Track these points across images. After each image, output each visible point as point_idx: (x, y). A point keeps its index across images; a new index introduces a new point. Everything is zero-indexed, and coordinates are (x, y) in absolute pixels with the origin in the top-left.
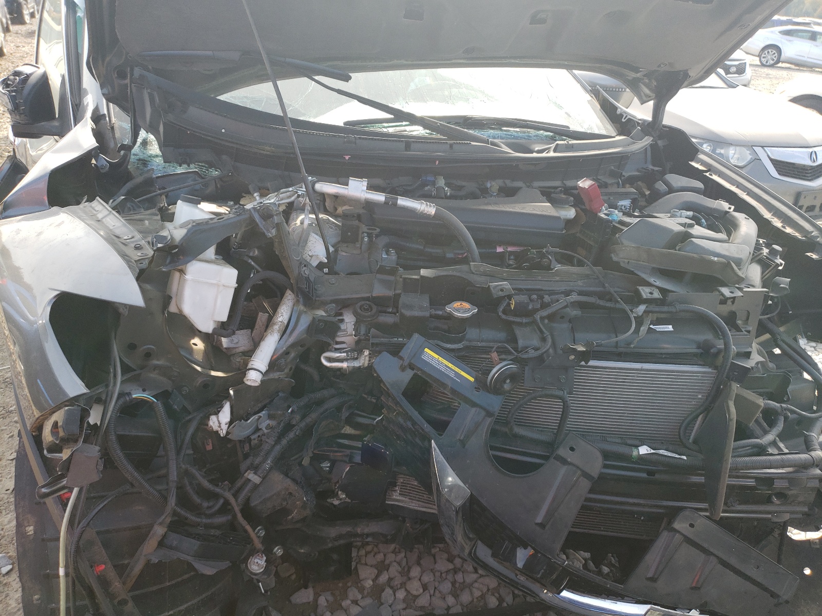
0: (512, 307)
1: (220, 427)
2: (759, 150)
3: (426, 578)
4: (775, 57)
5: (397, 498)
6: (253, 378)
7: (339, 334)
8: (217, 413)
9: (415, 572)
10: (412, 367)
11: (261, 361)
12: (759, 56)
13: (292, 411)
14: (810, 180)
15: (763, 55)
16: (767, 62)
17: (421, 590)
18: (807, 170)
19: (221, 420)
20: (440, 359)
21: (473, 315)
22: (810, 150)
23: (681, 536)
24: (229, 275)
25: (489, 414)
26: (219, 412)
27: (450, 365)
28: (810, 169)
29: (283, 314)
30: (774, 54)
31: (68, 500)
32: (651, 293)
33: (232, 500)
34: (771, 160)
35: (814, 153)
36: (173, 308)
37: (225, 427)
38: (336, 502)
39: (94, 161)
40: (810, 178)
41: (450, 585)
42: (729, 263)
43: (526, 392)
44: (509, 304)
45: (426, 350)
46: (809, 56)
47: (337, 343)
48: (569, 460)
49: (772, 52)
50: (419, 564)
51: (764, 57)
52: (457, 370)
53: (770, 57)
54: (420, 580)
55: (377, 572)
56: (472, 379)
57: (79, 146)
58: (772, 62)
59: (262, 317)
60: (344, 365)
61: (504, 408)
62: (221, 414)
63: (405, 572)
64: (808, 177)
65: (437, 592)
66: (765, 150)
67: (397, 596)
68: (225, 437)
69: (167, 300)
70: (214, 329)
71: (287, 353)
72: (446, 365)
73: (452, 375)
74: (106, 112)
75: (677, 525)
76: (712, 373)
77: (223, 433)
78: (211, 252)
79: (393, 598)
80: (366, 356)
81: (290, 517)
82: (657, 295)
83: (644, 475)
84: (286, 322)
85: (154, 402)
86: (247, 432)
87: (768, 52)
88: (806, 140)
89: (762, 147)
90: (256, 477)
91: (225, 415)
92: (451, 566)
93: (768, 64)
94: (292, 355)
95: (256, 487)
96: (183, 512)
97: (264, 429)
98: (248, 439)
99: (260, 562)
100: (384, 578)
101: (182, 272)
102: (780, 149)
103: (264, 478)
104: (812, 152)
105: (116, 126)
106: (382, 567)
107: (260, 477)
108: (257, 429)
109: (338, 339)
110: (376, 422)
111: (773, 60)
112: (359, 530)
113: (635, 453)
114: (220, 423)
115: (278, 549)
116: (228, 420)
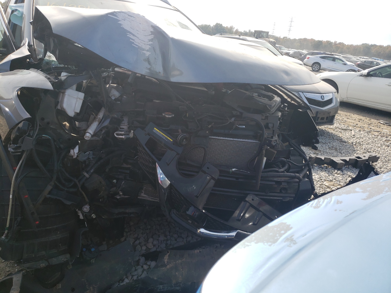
0: (187, 116)
1: (74, 154)
2: (301, 93)
3: (155, 242)
4: (318, 67)
5: (143, 196)
6: (88, 136)
7: (121, 124)
8: (73, 149)
9: (151, 240)
10: (149, 134)
11: (91, 131)
12: (312, 67)
13: (102, 152)
14: (322, 107)
15: (313, 67)
16: (315, 69)
17: (153, 247)
18: (320, 103)
19: (75, 151)
20: (160, 132)
21: (172, 117)
22: (321, 95)
23: (249, 204)
24: (81, 95)
25: (178, 154)
26: (74, 149)
27: (164, 135)
28: (322, 103)
29: (101, 115)
30: (318, 66)
31: (16, 169)
32: (237, 113)
33: (78, 183)
34: (306, 98)
35: (323, 96)
36: (59, 107)
37: (76, 155)
38: (118, 197)
39: (28, 60)
40: (322, 106)
41: (165, 245)
42: (266, 106)
43: (191, 146)
44: (186, 115)
45: (155, 128)
46: (332, 68)
47: (121, 128)
48: (207, 172)
49: (317, 65)
50: (152, 237)
51: (314, 67)
52: (166, 136)
53: (316, 67)
54: (152, 243)
55: (134, 240)
56: (172, 140)
57: (23, 53)
58: (317, 69)
59: (92, 117)
60: (123, 137)
61: (183, 153)
62: (75, 150)
63: (147, 241)
64: (321, 106)
65: (159, 247)
66: (303, 93)
67: (142, 248)
68: (76, 159)
69: (57, 103)
70: (74, 116)
71: (101, 130)
72: (162, 135)
73: (164, 138)
74: (32, 44)
75: (247, 199)
76: (259, 143)
77: (75, 157)
78: (75, 87)
79: (140, 249)
80: (132, 133)
81: (100, 195)
82: (238, 114)
83: (234, 179)
84: (101, 118)
85: (50, 139)
86: (85, 158)
87: (315, 65)
88: (319, 91)
89: (302, 92)
90: (87, 174)
91: (76, 150)
92: (166, 238)
93: (315, 70)
94: (103, 131)
95: (87, 179)
96: (58, 184)
97: (91, 158)
98: (85, 162)
99: (87, 207)
100: (138, 242)
101: (64, 93)
102: (309, 93)
103: (90, 176)
104: (322, 96)
105: (36, 49)
106: (137, 239)
107: (89, 175)
108: (89, 158)
109: (122, 127)
110: (135, 159)
111: (318, 69)
112: (127, 211)
113: (231, 170)
114: (74, 153)
115: (94, 215)
116: (77, 152)
